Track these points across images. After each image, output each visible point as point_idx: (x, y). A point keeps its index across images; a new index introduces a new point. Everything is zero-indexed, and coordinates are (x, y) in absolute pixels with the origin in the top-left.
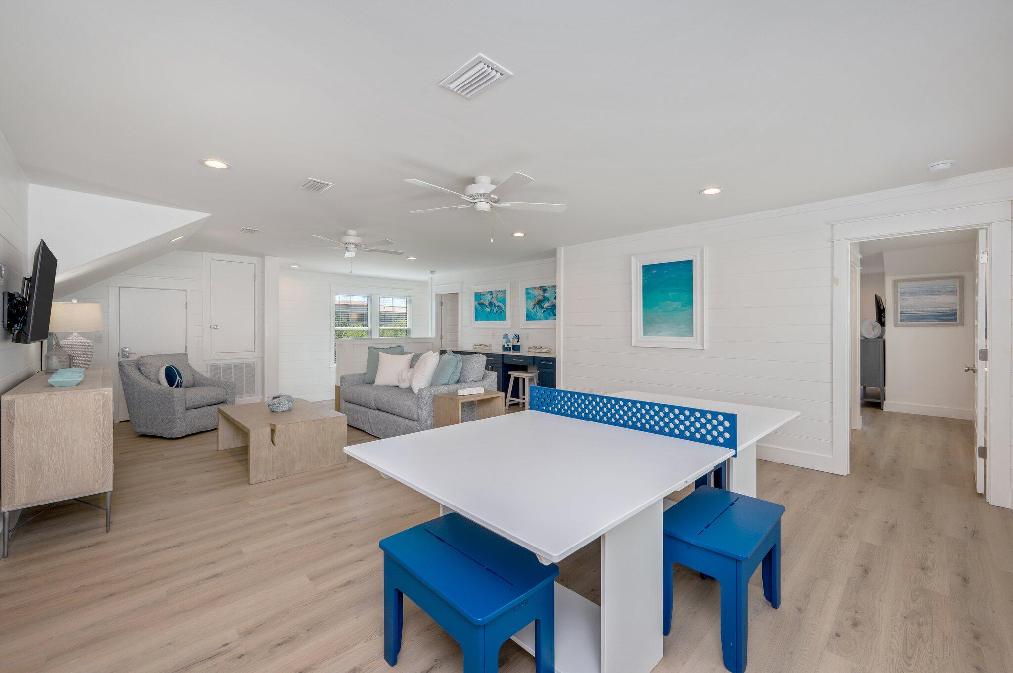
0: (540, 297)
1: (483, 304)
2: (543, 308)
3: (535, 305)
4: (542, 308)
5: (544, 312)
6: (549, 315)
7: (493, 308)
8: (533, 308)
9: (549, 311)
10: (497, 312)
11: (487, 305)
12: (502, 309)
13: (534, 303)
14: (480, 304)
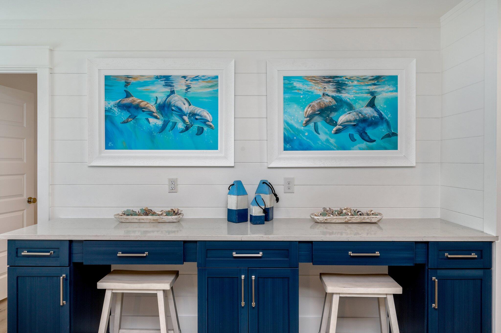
0: (327, 100)
1: (138, 107)
2: (336, 124)
3: (311, 117)
4: (333, 123)
5: (338, 131)
6: (352, 138)
7: (175, 118)
8: (307, 123)
9: (352, 131)
10: (187, 128)
11: (154, 109)
12: (205, 121)
13: (310, 111)
14: (123, 107)
